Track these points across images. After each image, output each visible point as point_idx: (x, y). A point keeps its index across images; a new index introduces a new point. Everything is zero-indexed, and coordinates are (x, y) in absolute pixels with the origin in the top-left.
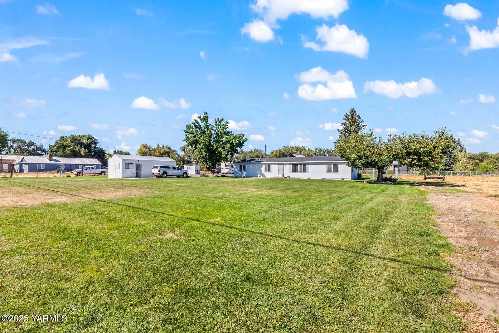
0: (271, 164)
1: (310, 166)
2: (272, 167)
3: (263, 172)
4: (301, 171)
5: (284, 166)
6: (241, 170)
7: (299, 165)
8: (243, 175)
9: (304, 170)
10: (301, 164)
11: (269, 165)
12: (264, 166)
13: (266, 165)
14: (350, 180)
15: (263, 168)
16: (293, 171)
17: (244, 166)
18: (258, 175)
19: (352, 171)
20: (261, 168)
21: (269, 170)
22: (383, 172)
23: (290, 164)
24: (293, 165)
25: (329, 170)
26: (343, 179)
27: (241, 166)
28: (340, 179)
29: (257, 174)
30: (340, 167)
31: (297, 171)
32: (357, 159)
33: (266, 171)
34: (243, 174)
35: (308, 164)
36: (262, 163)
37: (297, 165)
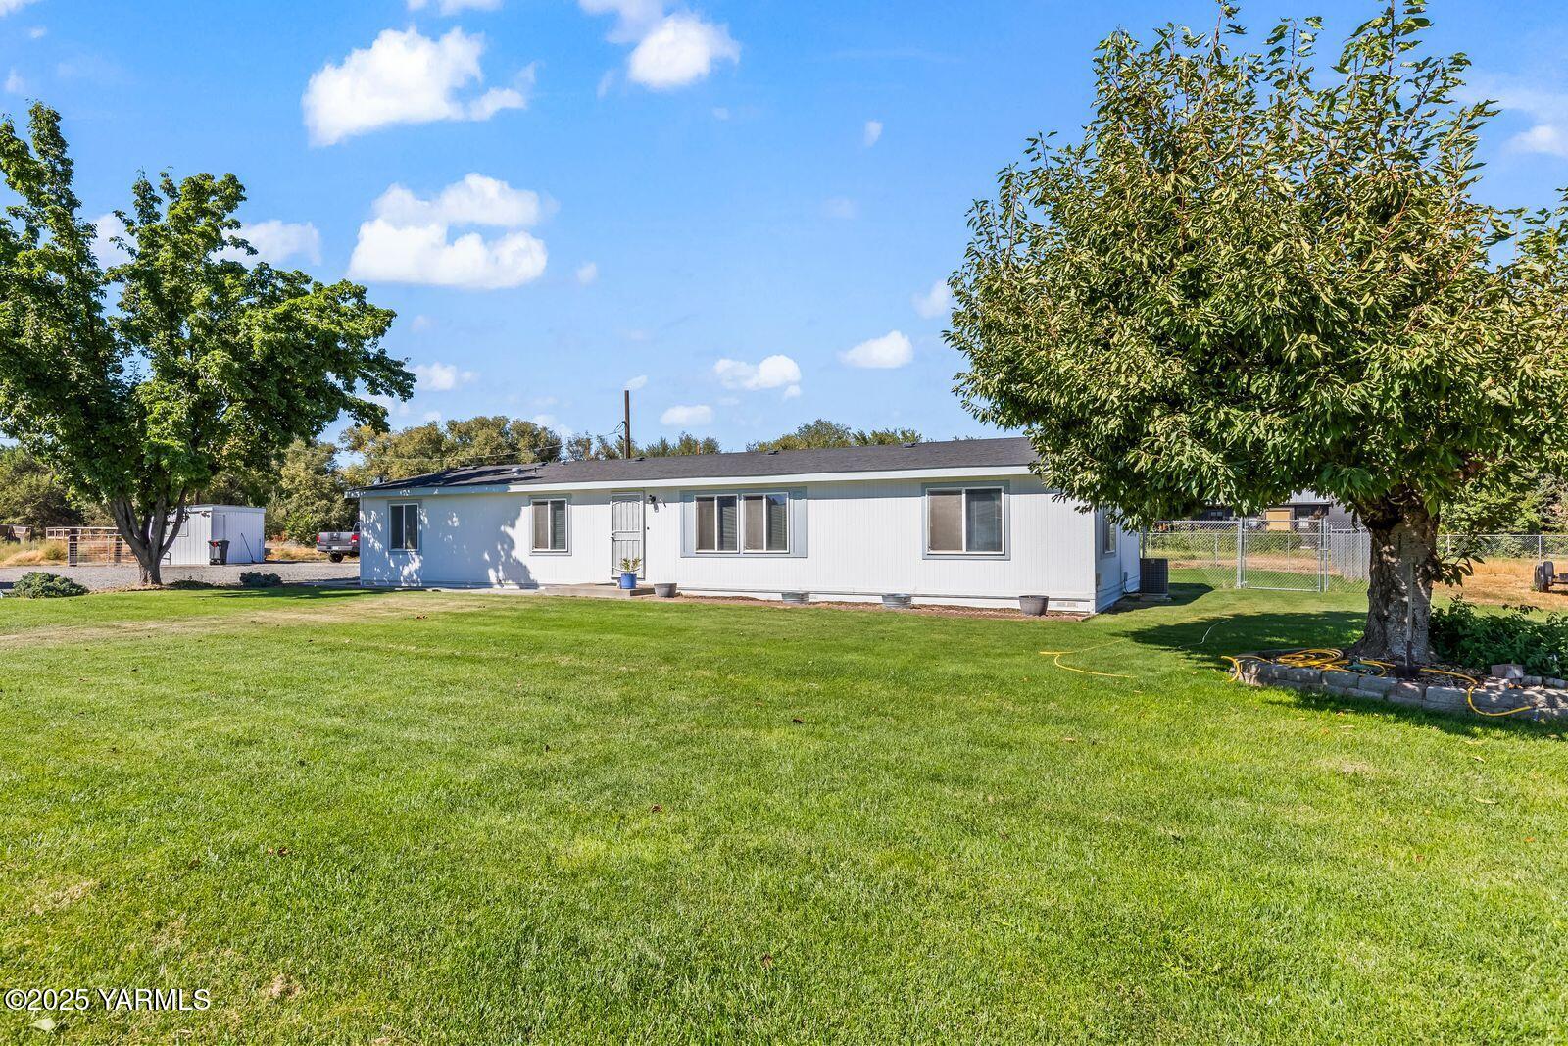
0: (569, 494)
1: (813, 505)
2: (577, 514)
3: (523, 551)
4: (752, 543)
5: (650, 507)
6: (396, 542)
7: (741, 505)
8: (405, 572)
9: (776, 537)
10: (753, 496)
11: (559, 506)
12: (527, 512)
13: (538, 501)
14: (1090, 607)
15: (522, 531)
16: (704, 543)
17: (412, 512)
18: (492, 575)
19: (1104, 544)
20: (509, 531)
21: (554, 537)
22: (1431, 559)
23: (685, 495)
24: (704, 499)
25: (940, 540)
26: (1035, 606)
27: (396, 512)
28: (1016, 605)
29: (486, 566)
30: (1021, 511)
31: (727, 543)
32: (1173, 401)
33: (538, 543)
34: (406, 562)
35: (800, 492)
36: (513, 488)
37: (728, 502)
